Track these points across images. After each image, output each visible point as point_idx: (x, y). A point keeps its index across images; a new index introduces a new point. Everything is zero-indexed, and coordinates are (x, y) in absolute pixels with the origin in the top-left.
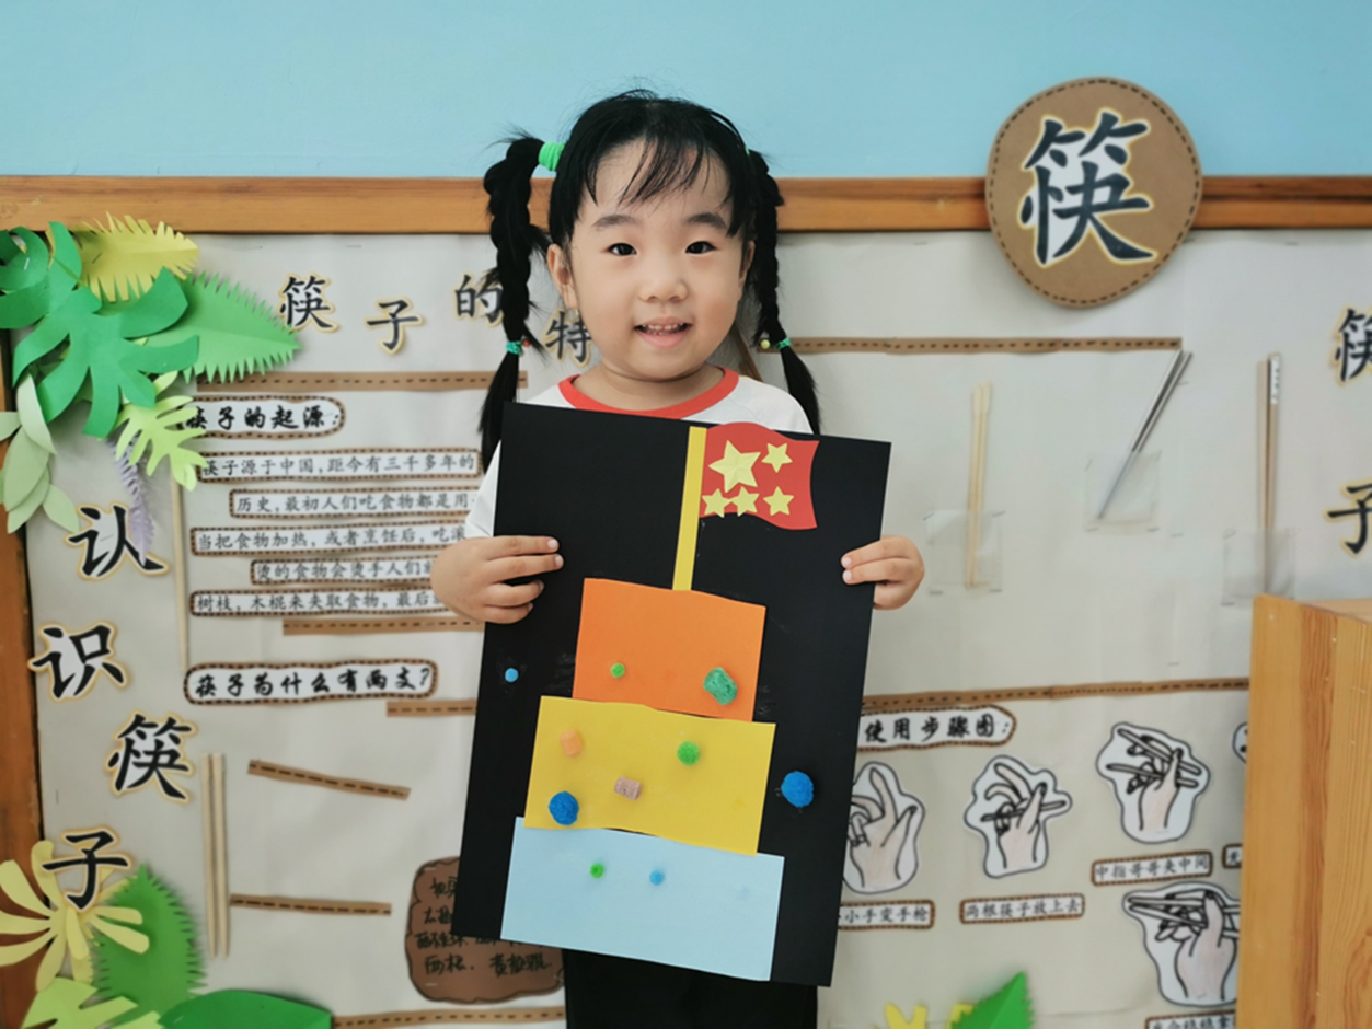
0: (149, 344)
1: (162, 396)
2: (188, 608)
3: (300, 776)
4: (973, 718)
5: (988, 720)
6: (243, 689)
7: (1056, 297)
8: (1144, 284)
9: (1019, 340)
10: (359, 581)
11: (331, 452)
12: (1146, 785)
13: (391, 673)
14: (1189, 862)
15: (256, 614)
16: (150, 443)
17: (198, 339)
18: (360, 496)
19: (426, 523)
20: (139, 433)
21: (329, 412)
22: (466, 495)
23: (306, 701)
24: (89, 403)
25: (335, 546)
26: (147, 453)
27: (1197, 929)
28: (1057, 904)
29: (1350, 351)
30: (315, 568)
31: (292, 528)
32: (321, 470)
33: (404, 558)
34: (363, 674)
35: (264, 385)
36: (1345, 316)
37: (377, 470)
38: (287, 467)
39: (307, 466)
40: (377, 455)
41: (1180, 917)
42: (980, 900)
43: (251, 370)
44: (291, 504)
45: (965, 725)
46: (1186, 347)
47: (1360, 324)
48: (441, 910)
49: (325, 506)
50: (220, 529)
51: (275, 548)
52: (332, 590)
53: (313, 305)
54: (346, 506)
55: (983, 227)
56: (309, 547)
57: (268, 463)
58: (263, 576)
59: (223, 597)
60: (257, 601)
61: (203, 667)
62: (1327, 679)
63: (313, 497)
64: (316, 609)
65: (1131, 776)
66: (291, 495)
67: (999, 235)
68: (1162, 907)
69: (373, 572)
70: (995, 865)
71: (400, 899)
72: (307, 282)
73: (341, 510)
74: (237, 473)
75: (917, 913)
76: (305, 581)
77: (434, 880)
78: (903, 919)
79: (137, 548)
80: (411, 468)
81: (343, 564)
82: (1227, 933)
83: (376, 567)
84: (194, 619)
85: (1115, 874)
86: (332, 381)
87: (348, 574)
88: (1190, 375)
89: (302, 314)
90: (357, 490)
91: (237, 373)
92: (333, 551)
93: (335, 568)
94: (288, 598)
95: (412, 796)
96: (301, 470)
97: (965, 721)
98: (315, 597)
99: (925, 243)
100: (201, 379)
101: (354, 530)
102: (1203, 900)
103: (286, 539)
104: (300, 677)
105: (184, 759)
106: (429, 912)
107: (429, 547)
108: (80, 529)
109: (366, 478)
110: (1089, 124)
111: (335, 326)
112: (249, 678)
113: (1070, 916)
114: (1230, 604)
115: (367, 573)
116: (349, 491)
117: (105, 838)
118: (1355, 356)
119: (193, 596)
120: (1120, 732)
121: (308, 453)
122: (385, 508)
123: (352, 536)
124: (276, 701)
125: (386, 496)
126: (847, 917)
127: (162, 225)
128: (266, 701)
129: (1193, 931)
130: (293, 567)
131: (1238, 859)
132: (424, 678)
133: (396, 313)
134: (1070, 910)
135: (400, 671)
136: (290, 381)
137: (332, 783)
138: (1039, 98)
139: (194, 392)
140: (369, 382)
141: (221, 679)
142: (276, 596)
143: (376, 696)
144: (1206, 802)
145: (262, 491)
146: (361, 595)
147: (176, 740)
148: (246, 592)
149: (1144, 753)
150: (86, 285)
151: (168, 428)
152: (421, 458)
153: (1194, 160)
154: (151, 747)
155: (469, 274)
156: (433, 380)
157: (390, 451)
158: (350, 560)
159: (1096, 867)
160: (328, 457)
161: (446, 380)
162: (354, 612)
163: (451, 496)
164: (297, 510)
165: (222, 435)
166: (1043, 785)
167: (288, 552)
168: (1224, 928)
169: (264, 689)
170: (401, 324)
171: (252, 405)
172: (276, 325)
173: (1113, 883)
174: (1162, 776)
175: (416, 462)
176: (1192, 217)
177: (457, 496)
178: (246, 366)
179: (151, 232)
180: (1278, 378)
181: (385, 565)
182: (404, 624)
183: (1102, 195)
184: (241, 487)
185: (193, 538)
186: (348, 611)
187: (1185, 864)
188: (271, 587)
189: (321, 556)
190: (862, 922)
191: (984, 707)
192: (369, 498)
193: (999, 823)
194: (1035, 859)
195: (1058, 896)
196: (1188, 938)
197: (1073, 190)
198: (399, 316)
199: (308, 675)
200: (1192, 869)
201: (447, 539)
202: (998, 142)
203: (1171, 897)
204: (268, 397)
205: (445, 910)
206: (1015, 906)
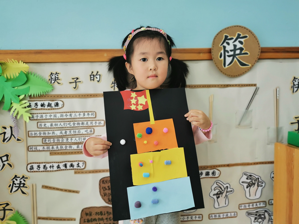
0: (18, 88)
1: (21, 101)
2: (27, 149)
3: (54, 189)
4: (211, 171)
5: (214, 172)
6: (40, 168)
7: (228, 75)
8: (248, 72)
9: (220, 85)
10: (68, 143)
11: (61, 113)
12: (251, 186)
13: (75, 164)
14: (261, 204)
15: (43, 151)
16: (18, 112)
17: (29, 87)
18: (68, 123)
19: (83, 129)
20: (16, 109)
21: (60, 103)
22: (92, 122)
23: (55, 171)
24: (4, 102)
25: (62, 135)
26: (17, 114)
27: (263, 219)
28: (231, 214)
29: (295, 86)
30: (57, 140)
31: (52, 131)
32: (58, 117)
33: (78, 137)
34: (68, 164)
35: (45, 97)
36: (293, 78)
37: (72, 117)
38: (50, 116)
39: (55, 116)
40: (72, 113)
41: (259, 216)
42: (213, 214)
43: (42, 94)
44: (51, 125)
45: (209, 173)
46: (258, 86)
47: (297, 80)
48: (87, 219)
49: (60, 125)
50: (35, 131)
51: (48, 135)
52: (61, 145)
53: (57, 79)
54: (64, 125)
55: (211, 59)
56: (56, 135)
57: (46, 116)
58: (45, 142)
59: (36, 147)
60: (44, 148)
61: (31, 163)
62: (292, 163)
63: (56, 123)
64: (57, 149)
65: (247, 184)
66: (51, 123)
67: (215, 61)
68: (255, 214)
69: (71, 141)
70: (216, 206)
71: (78, 217)
72: (55, 73)
73: (63, 126)
74: (39, 118)
75: (199, 217)
76: (55, 143)
77: (86, 212)
78: (196, 219)
79: (15, 136)
80: (80, 116)
81: (64, 139)
82: (270, 220)
83: (71, 139)
84: (29, 152)
85: (244, 207)
86: (61, 96)
87: (65, 141)
88: (259, 92)
89: (54, 81)
90: (67, 121)
91: (39, 95)
92: (61, 136)
93: (62, 140)
94: (51, 147)
95: (80, 193)
96: (54, 117)
97: (209, 172)
98: (57, 146)
99: (198, 63)
100: (30, 96)
101: (66, 131)
102: (264, 213)
103: (50, 133)
104: (54, 165)
105: (26, 185)
106: (85, 220)
107: (84, 134)
108: (2, 132)
109: (69, 119)
110: (235, 36)
111: (62, 84)
112: (42, 166)
113: (234, 217)
114: (269, 144)
115: (69, 141)
116: (65, 122)
117: (7, 204)
118: (296, 87)
119: (28, 147)
120: (245, 174)
121: (55, 113)
122: (74, 126)
123: (66, 132)
124: (48, 171)
125: (74, 123)
126: (182, 219)
127: (20, 61)
128: (46, 171)
129: (262, 220)
130: (52, 139)
131: (272, 203)
132: (83, 165)
133: (76, 81)
134: (234, 216)
135: (77, 163)
136: (51, 97)
137: (62, 190)
138: (223, 30)
139: (29, 99)
140: (70, 96)
141: (35, 166)
142: (48, 146)
143: (72, 169)
144: (265, 190)
145: (45, 122)
146: (68, 146)
147: (25, 181)
148: (41, 146)
149: (250, 179)
150: (3, 75)
151: (23, 108)
152: (82, 114)
153: (259, 44)
154: (19, 182)
155: (93, 71)
156: (85, 96)
157: (75, 112)
158: (65, 138)
159: (240, 205)
160: (60, 114)
161: (88, 96)
162: (66, 150)
163: (89, 122)
164: (53, 126)
165: (35, 109)
166: (227, 187)
167: (51, 136)
168: (269, 219)
169: (45, 168)
170: (77, 83)
171: (42, 102)
172: (48, 84)
173: (244, 209)
174: (254, 184)
175: (81, 115)
176: (258, 57)
177: (91, 122)
178: (41, 93)
179: (18, 63)
180: (279, 93)
181: (74, 139)
182: (78, 152)
183: (238, 52)
184: (40, 121)
185: (28, 133)
186: (65, 150)
187: (260, 204)
188: (47, 144)
189: (58, 137)
190: (186, 220)
191: (213, 169)
192: (70, 123)
193: (217, 196)
194: (226, 204)
195: (231, 212)
196: (261, 221)
197: (231, 51)
198: (77, 81)
199: (56, 165)
200: (262, 205)
201: (88, 133)
202: (214, 40)
203: (257, 212)
204: (46, 100)
205: (88, 219)
206: (221, 215)
